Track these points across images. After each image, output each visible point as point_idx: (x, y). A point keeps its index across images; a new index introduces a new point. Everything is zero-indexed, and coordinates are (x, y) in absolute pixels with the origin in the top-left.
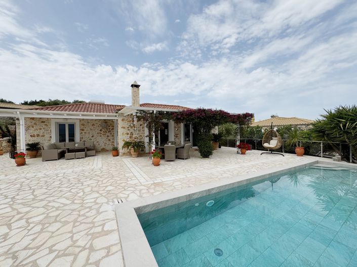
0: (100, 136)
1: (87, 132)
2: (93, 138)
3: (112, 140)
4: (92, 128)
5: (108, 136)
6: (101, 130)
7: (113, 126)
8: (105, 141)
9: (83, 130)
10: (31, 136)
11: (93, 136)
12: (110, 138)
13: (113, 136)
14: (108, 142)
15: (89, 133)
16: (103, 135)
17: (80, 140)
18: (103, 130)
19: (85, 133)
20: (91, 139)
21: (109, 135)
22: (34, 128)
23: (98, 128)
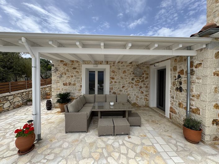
0: (132, 87)
1: (117, 81)
2: (123, 90)
3: (145, 93)
4: (123, 75)
5: (141, 87)
6: (133, 79)
7: (147, 74)
8: (137, 94)
9: (113, 78)
10: (64, 84)
11: (123, 87)
12: (144, 89)
13: (147, 87)
14: (140, 95)
15: (120, 82)
16: (136, 85)
17: (110, 92)
18: (135, 79)
19: (115, 82)
20: (121, 91)
21: (142, 85)
22: (67, 75)
23: (129, 76)
